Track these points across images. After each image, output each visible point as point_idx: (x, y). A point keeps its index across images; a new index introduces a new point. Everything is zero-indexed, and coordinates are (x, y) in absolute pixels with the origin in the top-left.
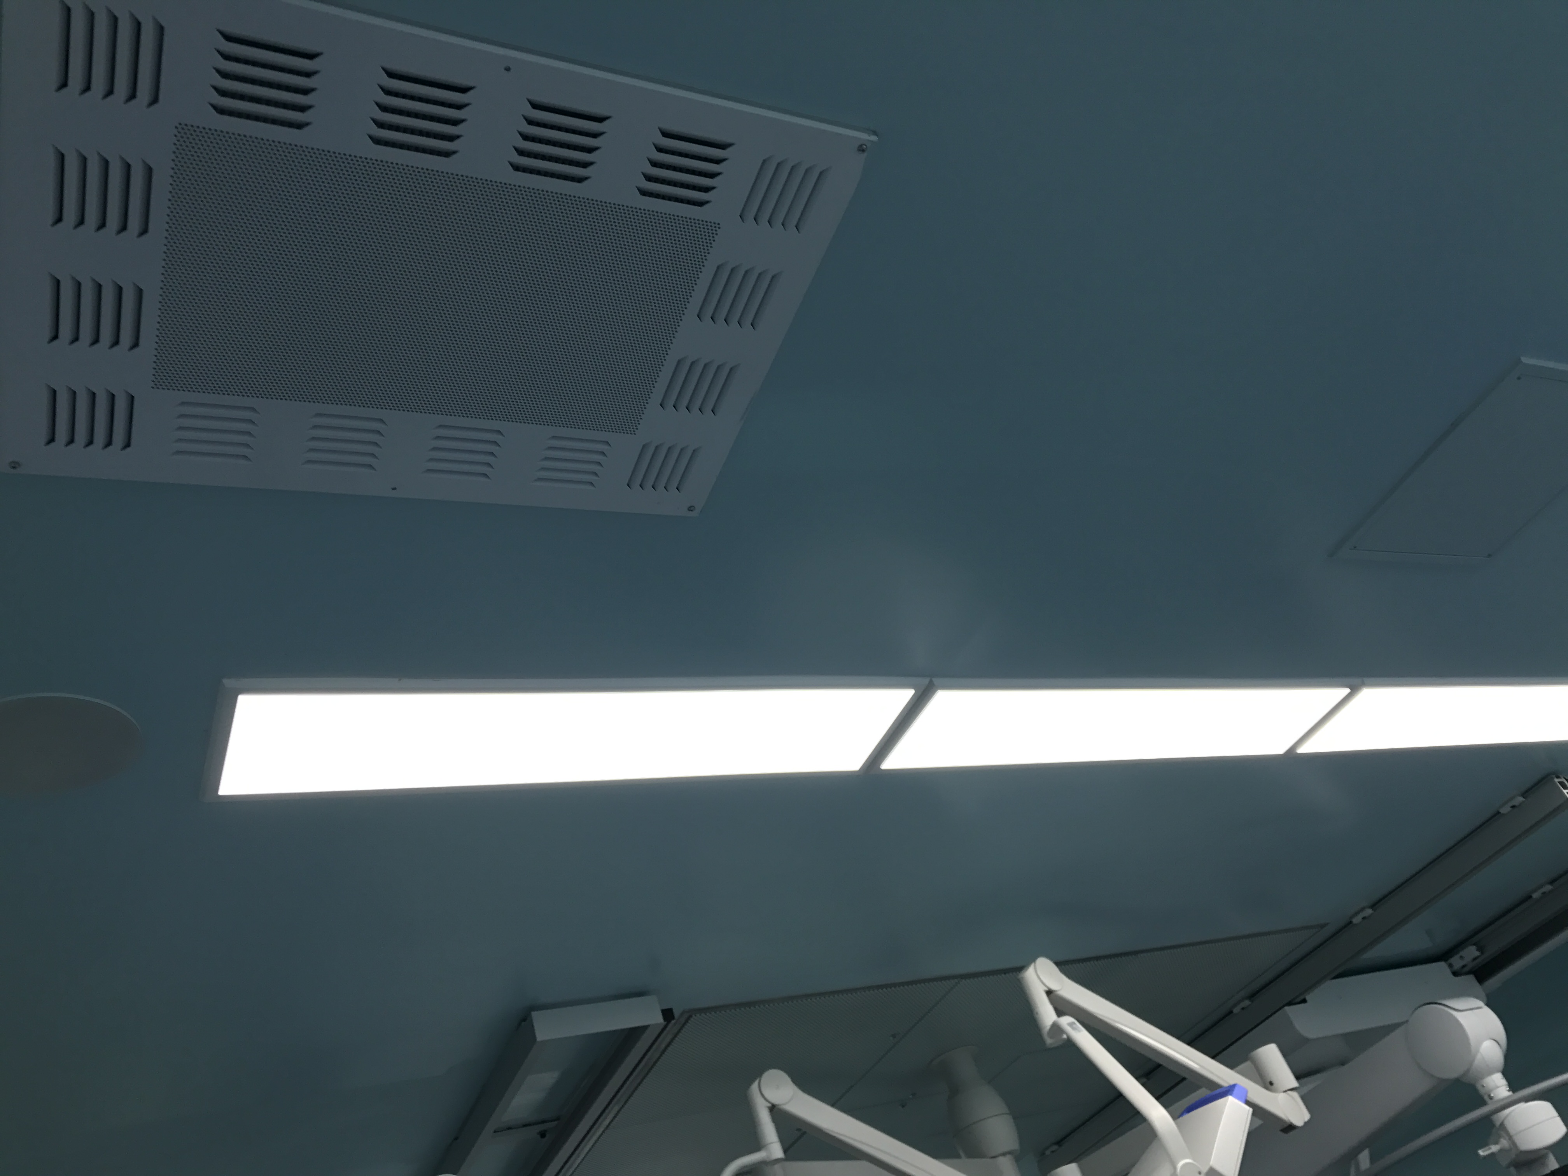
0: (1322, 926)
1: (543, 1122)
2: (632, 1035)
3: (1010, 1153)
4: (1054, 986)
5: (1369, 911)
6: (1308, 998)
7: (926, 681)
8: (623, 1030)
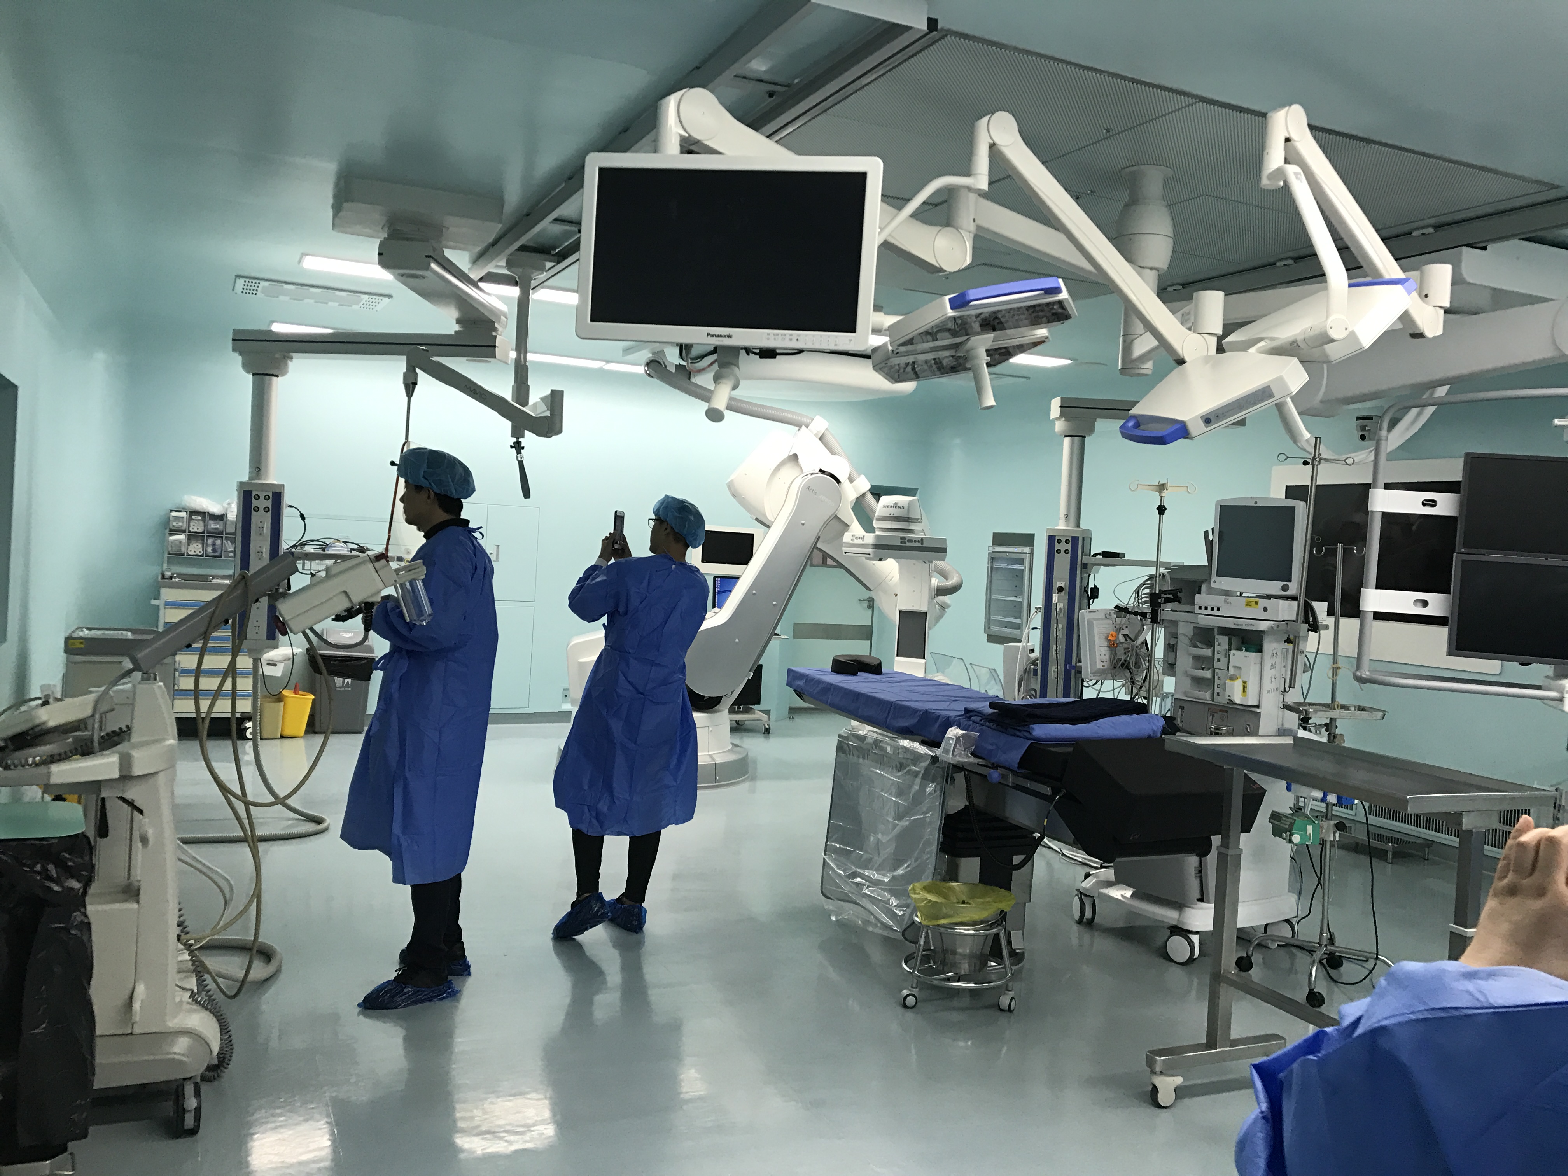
1: (776, 84)
2: (895, 30)
3: (1157, 269)
4: (1294, 136)
6: (1488, 248)
8: (888, 23)
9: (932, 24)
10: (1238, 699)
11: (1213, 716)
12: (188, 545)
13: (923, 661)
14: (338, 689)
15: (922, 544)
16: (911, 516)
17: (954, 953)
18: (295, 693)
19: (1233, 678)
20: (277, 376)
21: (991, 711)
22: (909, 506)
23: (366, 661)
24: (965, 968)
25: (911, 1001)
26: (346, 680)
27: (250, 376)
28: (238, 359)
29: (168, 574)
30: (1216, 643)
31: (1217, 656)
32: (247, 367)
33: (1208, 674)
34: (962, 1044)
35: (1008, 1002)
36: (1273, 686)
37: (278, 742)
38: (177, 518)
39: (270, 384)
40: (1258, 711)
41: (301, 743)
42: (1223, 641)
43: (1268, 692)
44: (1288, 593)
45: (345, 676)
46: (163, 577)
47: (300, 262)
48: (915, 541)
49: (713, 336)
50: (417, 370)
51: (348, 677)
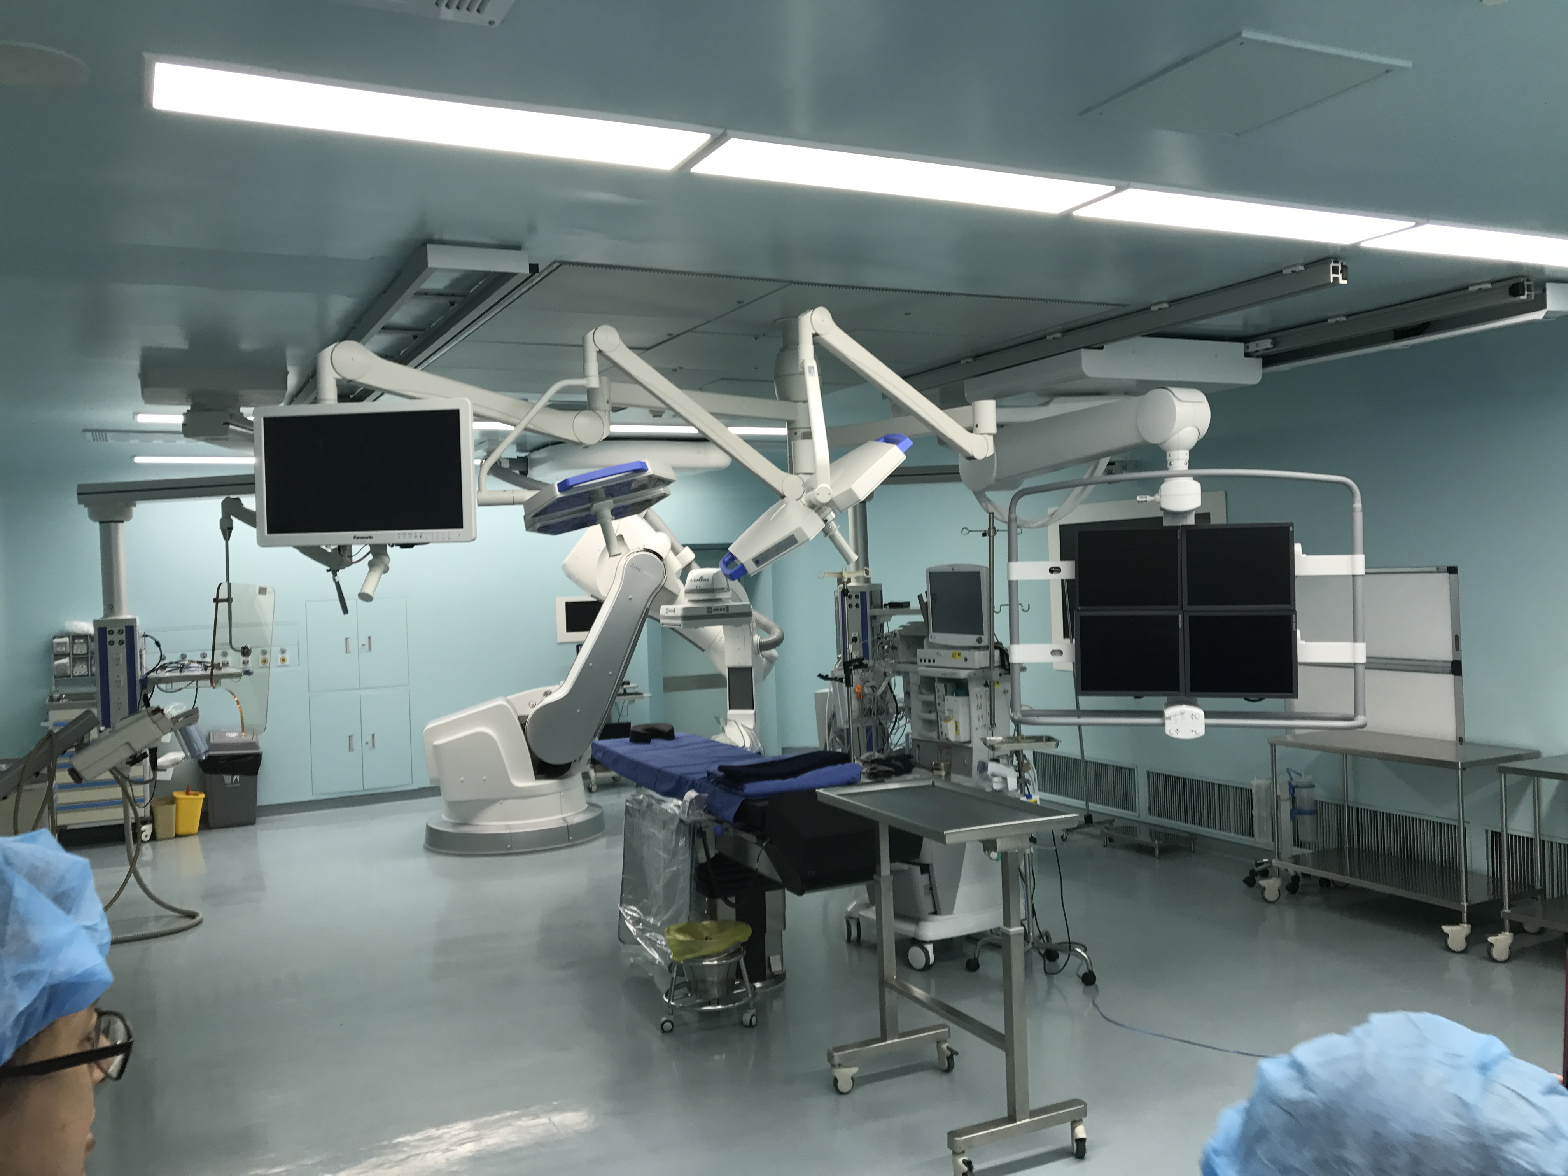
0: (1124, 306)
2: (504, 277)
4: (819, 332)
5: (1166, 305)
6: (1105, 347)
7: (720, 131)
8: (495, 273)
9: (534, 268)
10: (952, 737)
11: (941, 752)
12: (73, 667)
13: (752, 712)
14: (228, 786)
15: (728, 611)
16: (715, 587)
17: (704, 981)
18: (187, 794)
19: (947, 719)
20: (122, 522)
21: (721, 774)
22: (713, 578)
23: (251, 757)
24: (715, 992)
25: (668, 1026)
26: (235, 777)
27: (97, 525)
28: (84, 511)
29: (56, 696)
30: (936, 690)
31: (938, 701)
32: (93, 516)
33: (933, 716)
34: (717, 1057)
35: (749, 1018)
36: (981, 723)
37: (173, 842)
38: (59, 644)
39: (116, 530)
40: (970, 746)
41: (195, 841)
42: (940, 687)
43: (977, 729)
44: (982, 644)
45: (232, 773)
46: (51, 699)
47: (134, 418)
48: (721, 610)
49: (358, 538)
50: (232, 517)
51: (236, 774)
